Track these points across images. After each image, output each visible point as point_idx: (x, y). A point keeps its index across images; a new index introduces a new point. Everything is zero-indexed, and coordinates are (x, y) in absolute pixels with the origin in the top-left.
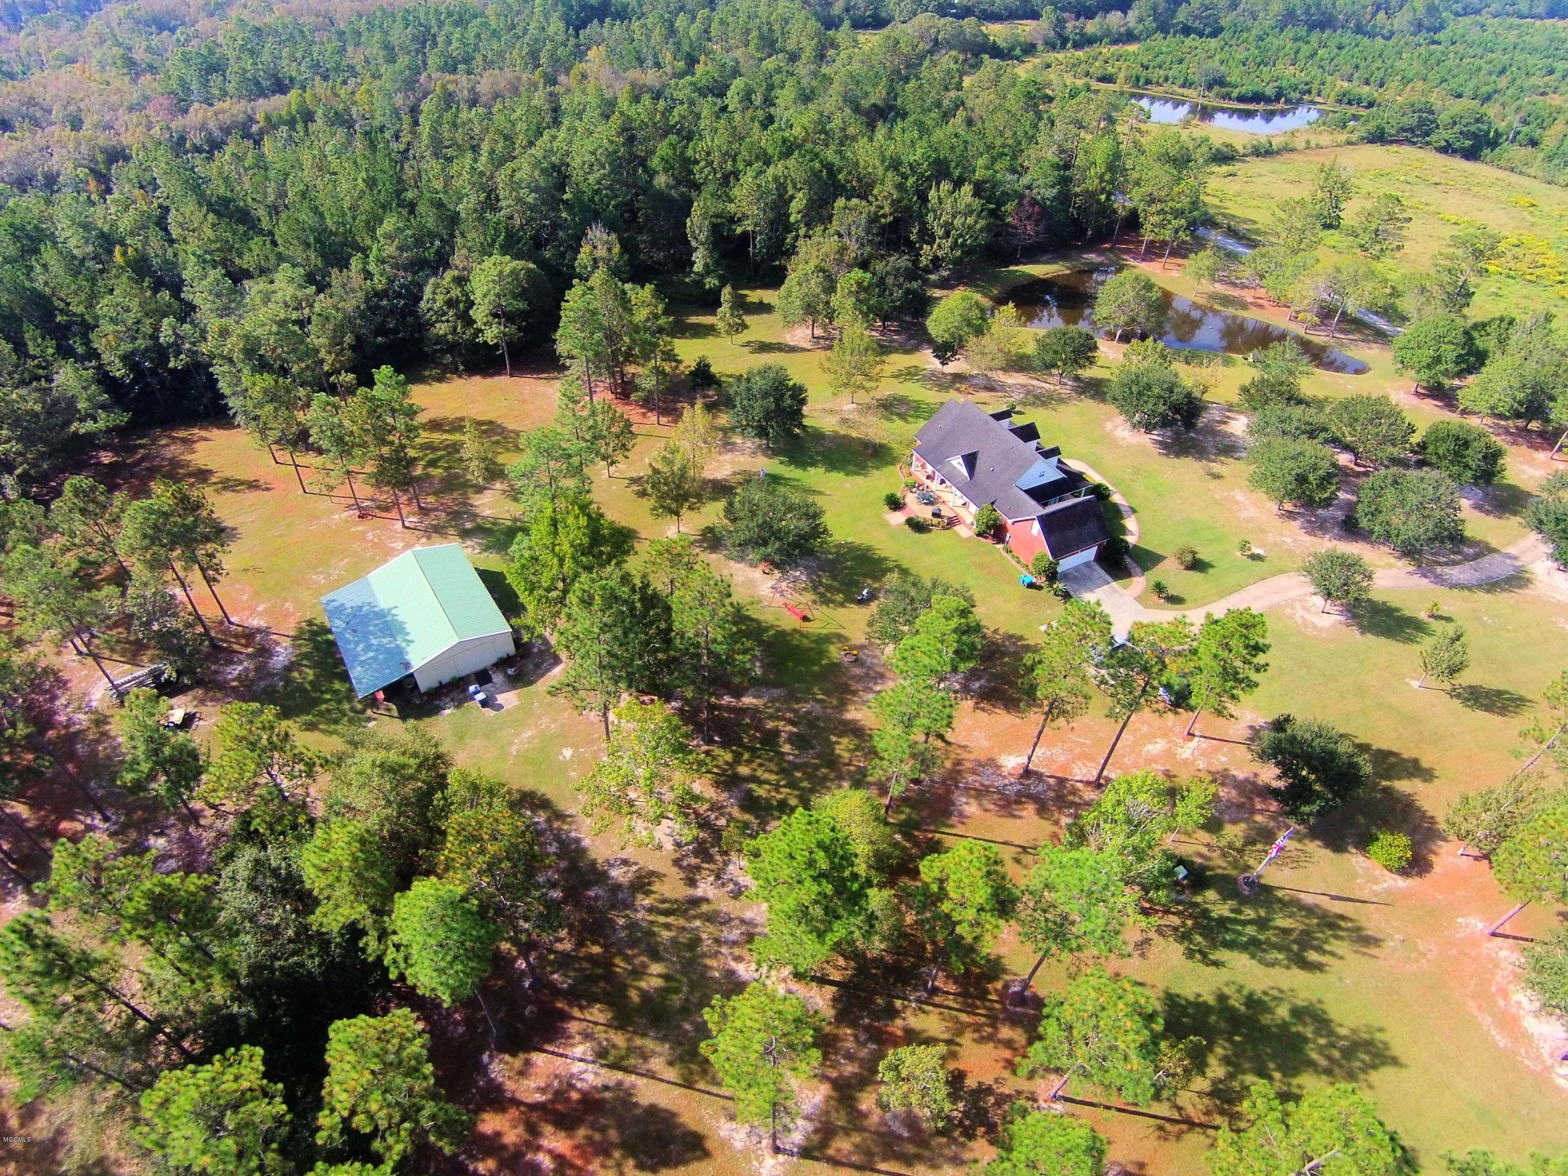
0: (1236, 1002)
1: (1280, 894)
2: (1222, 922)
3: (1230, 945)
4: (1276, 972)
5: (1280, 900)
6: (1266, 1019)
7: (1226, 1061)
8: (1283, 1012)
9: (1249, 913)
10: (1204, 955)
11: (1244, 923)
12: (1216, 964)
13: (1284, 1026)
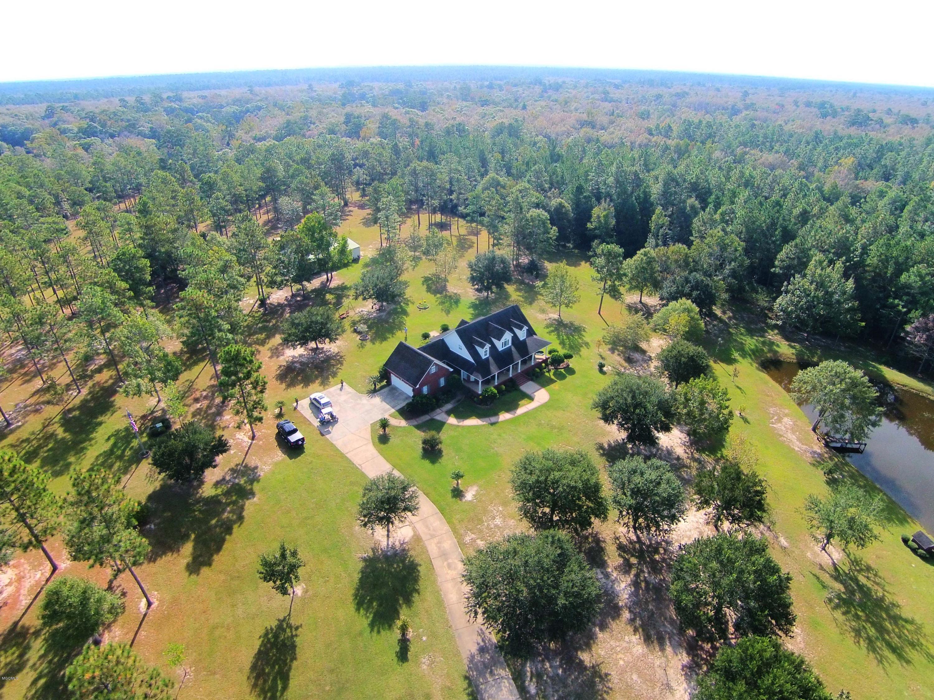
0: (87, 443)
1: (134, 466)
2: (129, 443)
3: (115, 445)
4: (93, 460)
5: (130, 466)
6: (72, 453)
7: (63, 439)
8: (72, 459)
9: (128, 453)
10: (115, 435)
11: (124, 451)
12: (109, 439)
13: (66, 460)
